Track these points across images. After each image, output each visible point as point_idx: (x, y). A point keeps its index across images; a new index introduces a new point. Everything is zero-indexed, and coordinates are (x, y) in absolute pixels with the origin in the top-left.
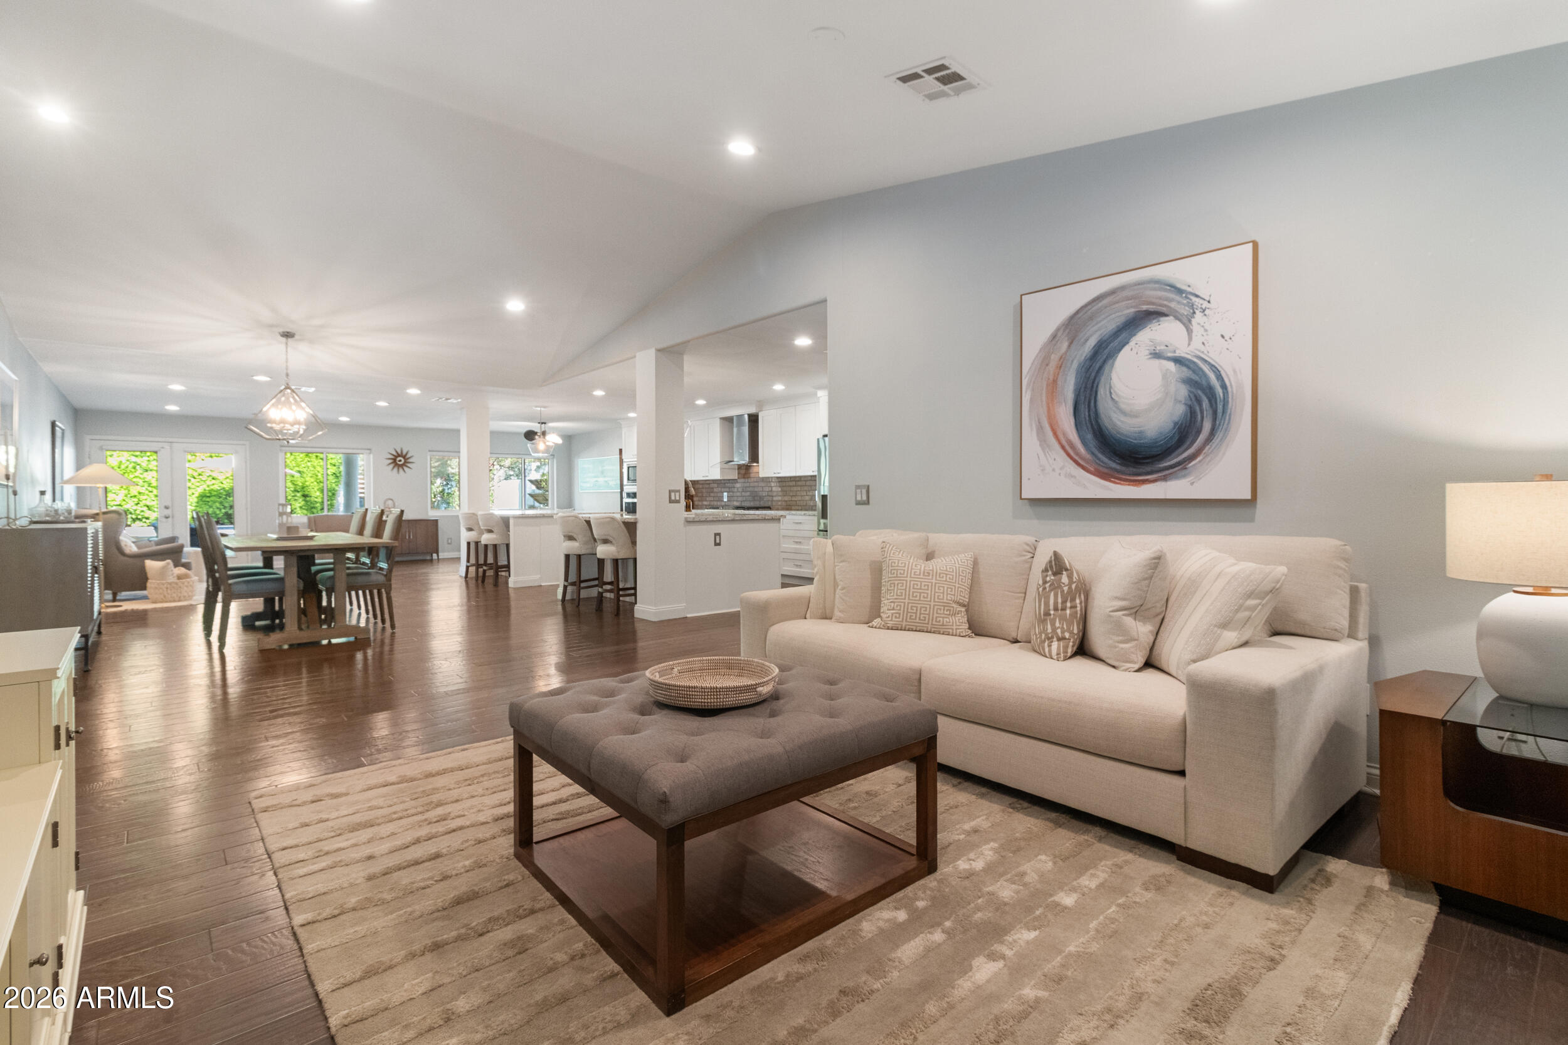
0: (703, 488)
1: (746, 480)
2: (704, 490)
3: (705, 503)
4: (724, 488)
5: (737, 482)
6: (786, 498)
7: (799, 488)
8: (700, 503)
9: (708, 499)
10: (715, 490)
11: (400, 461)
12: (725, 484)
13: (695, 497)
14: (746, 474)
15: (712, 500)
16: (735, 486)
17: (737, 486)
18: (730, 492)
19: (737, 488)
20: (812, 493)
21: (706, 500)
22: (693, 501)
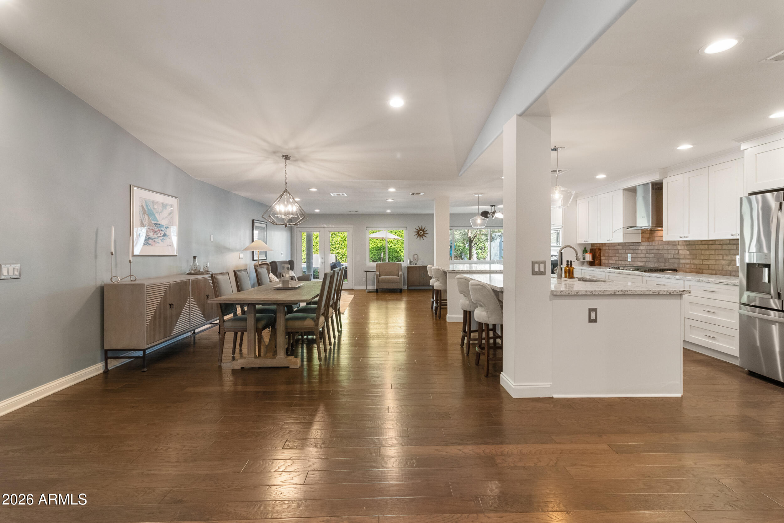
0: (609, 249)
1: (651, 243)
2: (610, 251)
3: (611, 262)
4: (629, 249)
5: (641, 245)
6: (696, 262)
7: (713, 252)
8: (607, 262)
9: (613, 258)
10: (620, 251)
11: (421, 233)
12: (629, 246)
13: (602, 256)
14: (650, 237)
15: (618, 259)
16: (639, 249)
17: (642, 249)
18: (634, 254)
19: (641, 250)
20: (731, 257)
21: (612, 260)
22: (600, 260)
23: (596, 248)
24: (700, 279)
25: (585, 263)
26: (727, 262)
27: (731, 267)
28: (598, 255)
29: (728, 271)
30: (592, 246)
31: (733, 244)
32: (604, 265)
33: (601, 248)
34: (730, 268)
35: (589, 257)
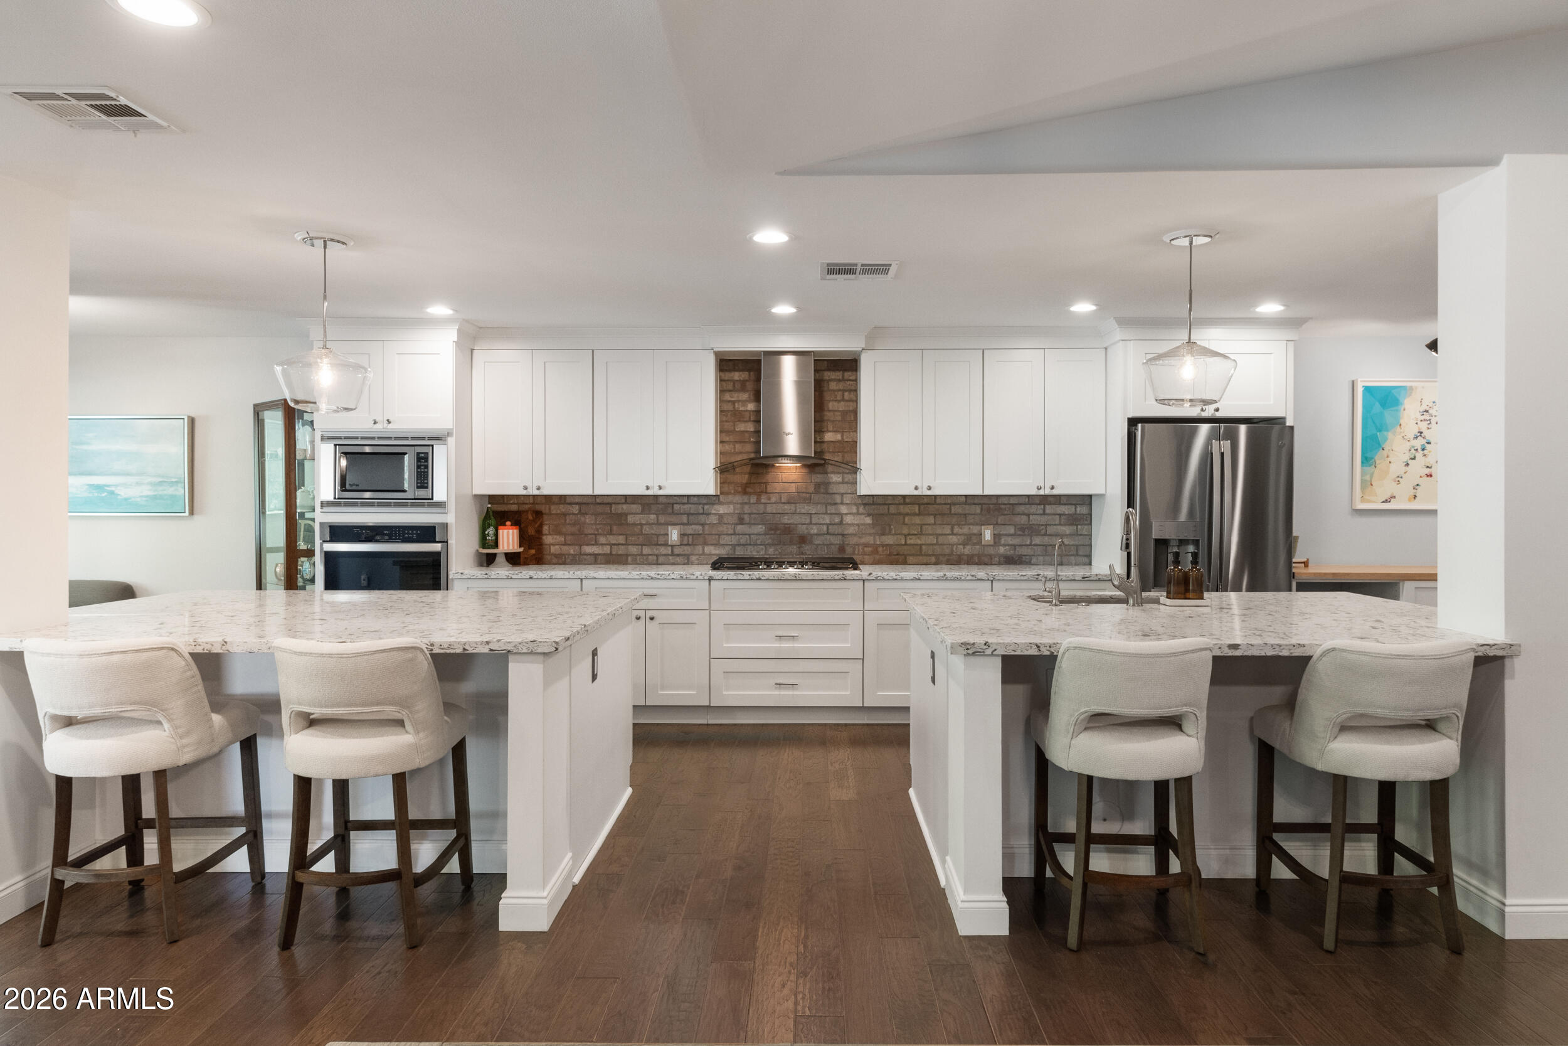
0: (582, 514)
1: (753, 499)
2: (588, 519)
3: (591, 549)
4: (673, 513)
5: (720, 503)
6: (889, 540)
7: (931, 520)
8: (572, 550)
9: (602, 540)
12: (673, 504)
13: (550, 534)
14: (750, 483)
15: (623, 542)
16: (713, 512)
17: (721, 512)
18: (693, 526)
19: (721, 516)
20: (970, 528)
21: (596, 544)
22: (541, 544)
25: (501, 559)
26: (963, 537)
27: (968, 547)
28: (538, 532)
29: (964, 555)
31: (974, 504)
32: (555, 560)
33: (543, 508)
34: (967, 550)
35: (508, 539)
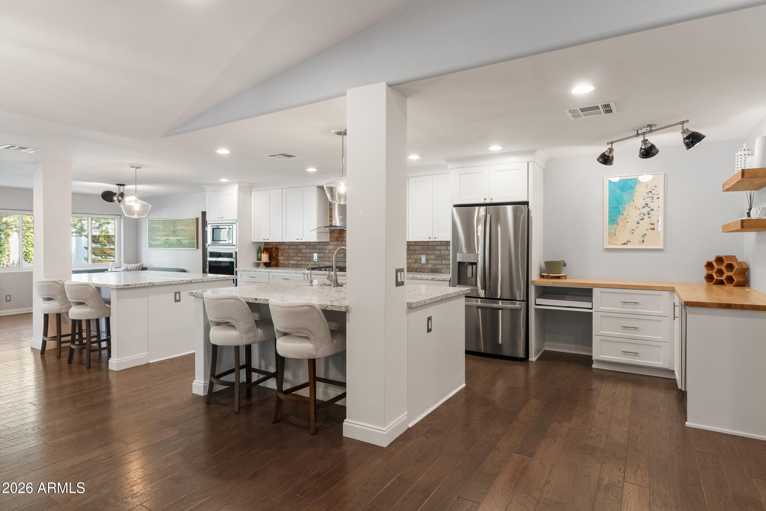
0: (289, 249)
1: (340, 243)
2: (291, 251)
3: (291, 262)
4: (315, 249)
5: (329, 245)
8: (286, 262)
9: (295, 258)
10: (303, 251)
12: (315, 245)
13: (280, 256)
14: (339, 237)
15: (301, 259)
16: (327, 248)
17: (330, 248)
18: (321, 254)
19: (330, 250)
20: (417, 256)
21: (293, 260)
22: (278, 260)
23: (271, 247)
24: (414, 277)
25: (262, 265)
26: (414, 260)
27: (416, 264)
28: (276, 255)
29: (414, 268)
30: (265, 245)
32: (282, 266)
33: (278, 247)
34: (416, 266)
35: (265, 258)
